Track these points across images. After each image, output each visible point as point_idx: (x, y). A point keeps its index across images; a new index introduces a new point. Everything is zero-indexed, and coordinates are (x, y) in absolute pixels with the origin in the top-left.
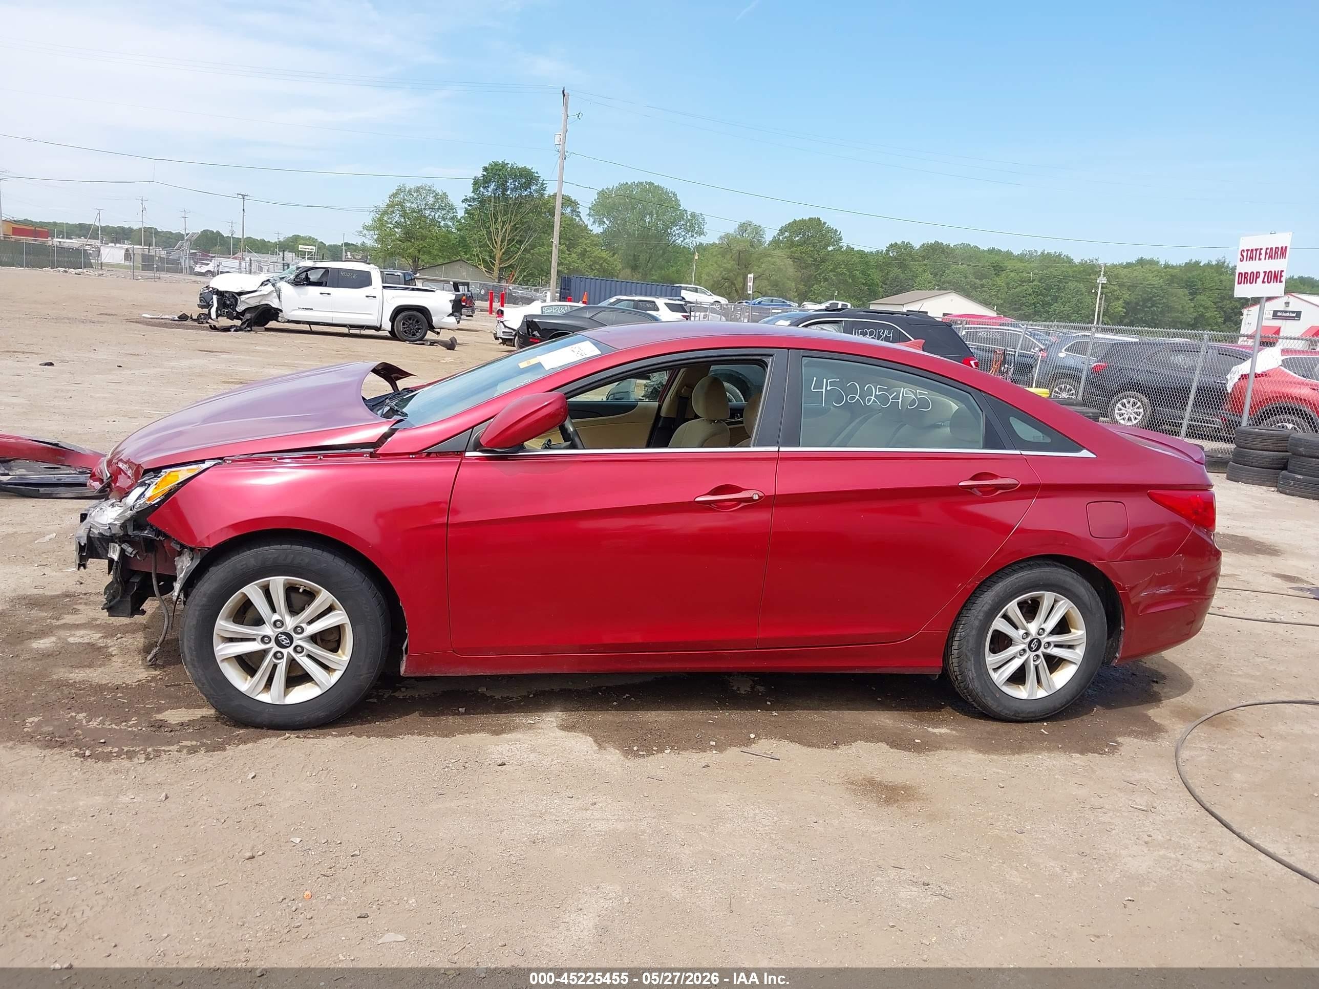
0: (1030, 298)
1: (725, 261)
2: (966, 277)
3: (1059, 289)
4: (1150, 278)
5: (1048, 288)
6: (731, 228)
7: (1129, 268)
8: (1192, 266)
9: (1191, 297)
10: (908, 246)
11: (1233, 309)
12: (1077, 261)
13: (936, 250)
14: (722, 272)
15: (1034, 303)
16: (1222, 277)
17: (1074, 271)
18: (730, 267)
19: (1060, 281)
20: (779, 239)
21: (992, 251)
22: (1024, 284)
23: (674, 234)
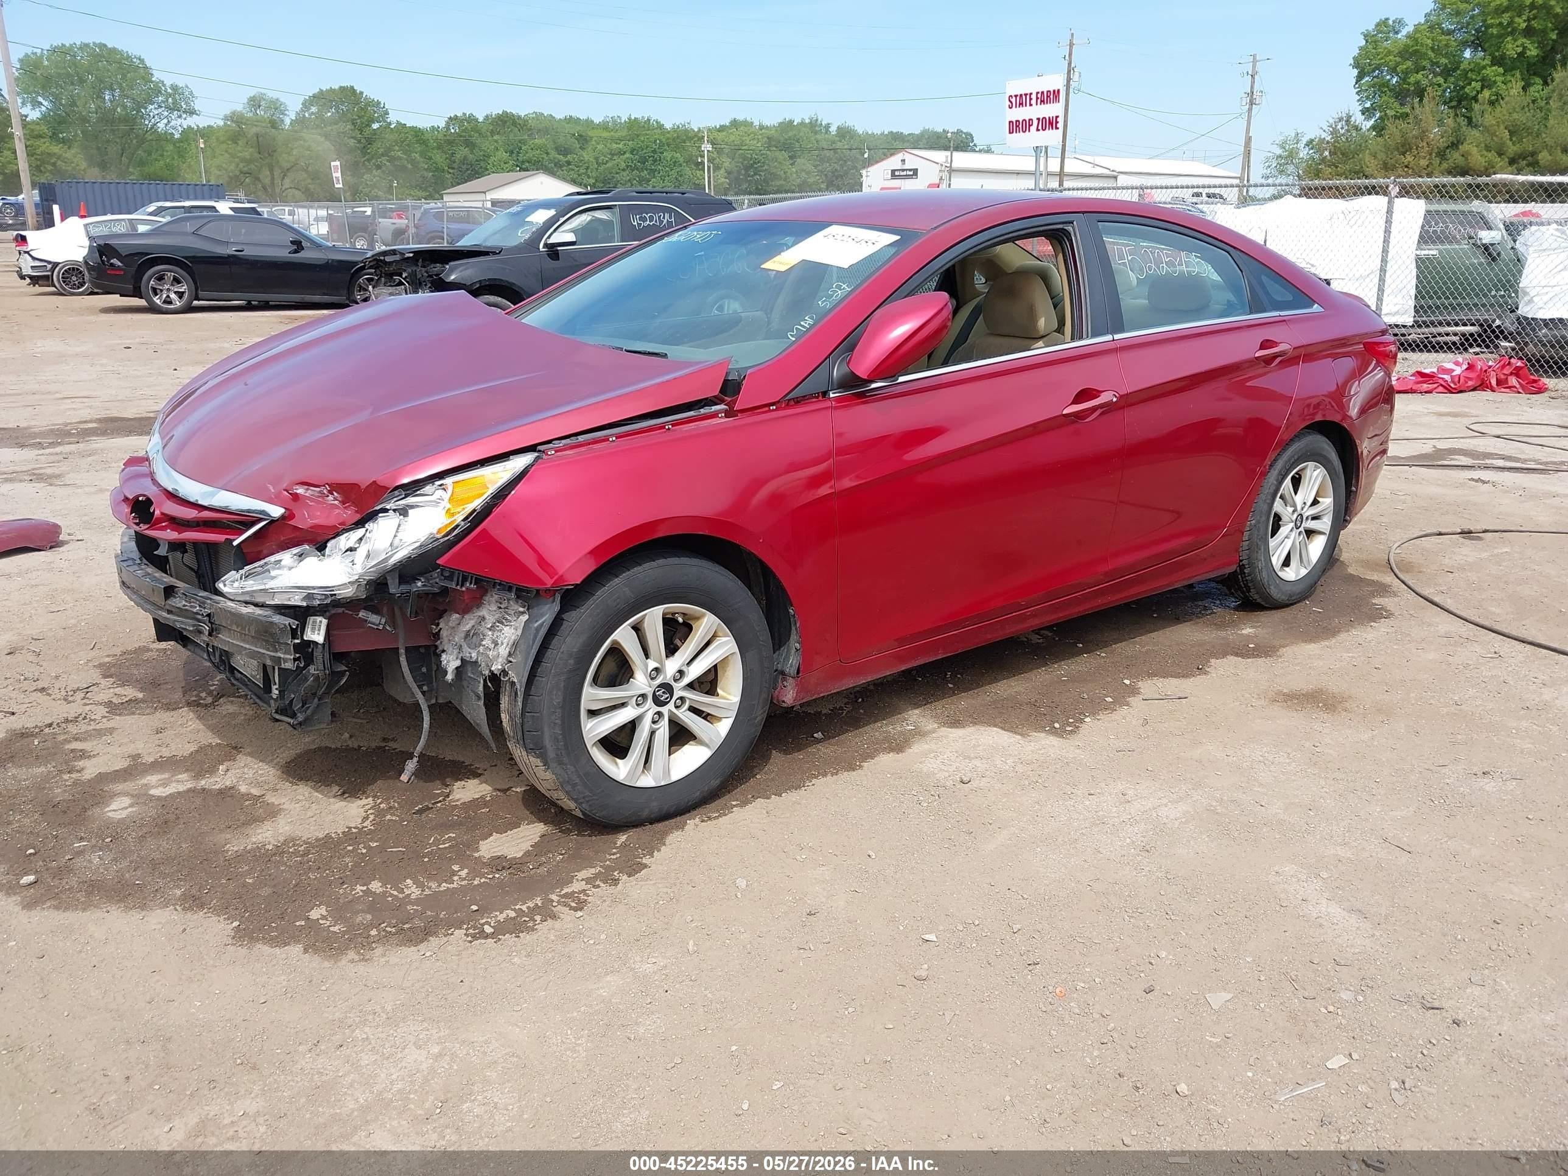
0: (625, 174)
1: (239, 148)
2: (547, 154)
3: (655, 161)
4: (748, 142)
5: (643, 161)
6: (238, 103)
7: (723, 131)
8: (787, 126)
9: (791, 162)
10: (471, 119)
11: (833, 172)
12: (668, 126)
13: (506, 122)
14: (238, 164)
15: (629, 180)
16: (818, 137)
17: (668, 139)
18: (248, 157)
19: (654, 151)
20: (304, 116)
21: (570, 120)
22: (615, 157)
23: (151, 114)
